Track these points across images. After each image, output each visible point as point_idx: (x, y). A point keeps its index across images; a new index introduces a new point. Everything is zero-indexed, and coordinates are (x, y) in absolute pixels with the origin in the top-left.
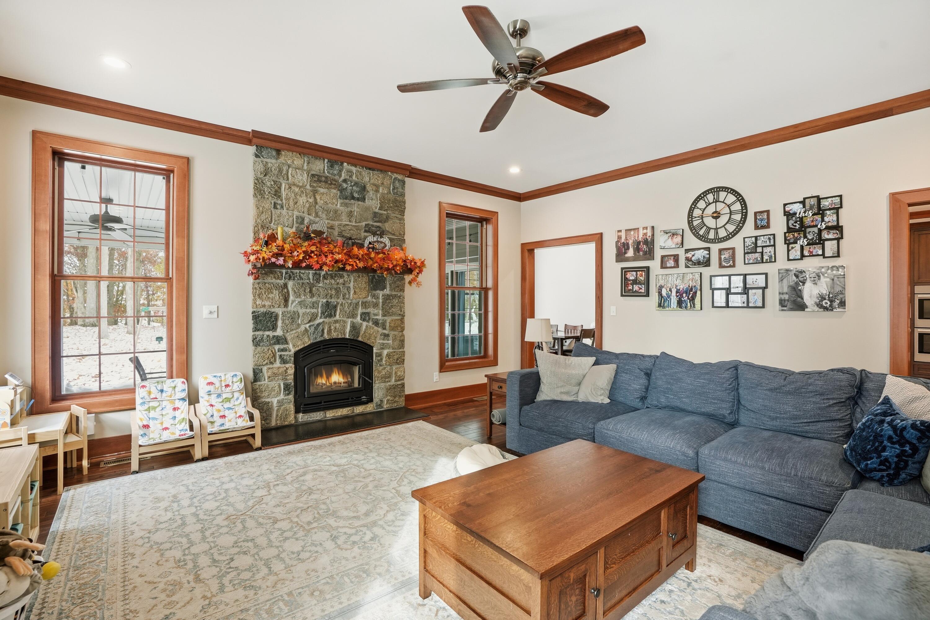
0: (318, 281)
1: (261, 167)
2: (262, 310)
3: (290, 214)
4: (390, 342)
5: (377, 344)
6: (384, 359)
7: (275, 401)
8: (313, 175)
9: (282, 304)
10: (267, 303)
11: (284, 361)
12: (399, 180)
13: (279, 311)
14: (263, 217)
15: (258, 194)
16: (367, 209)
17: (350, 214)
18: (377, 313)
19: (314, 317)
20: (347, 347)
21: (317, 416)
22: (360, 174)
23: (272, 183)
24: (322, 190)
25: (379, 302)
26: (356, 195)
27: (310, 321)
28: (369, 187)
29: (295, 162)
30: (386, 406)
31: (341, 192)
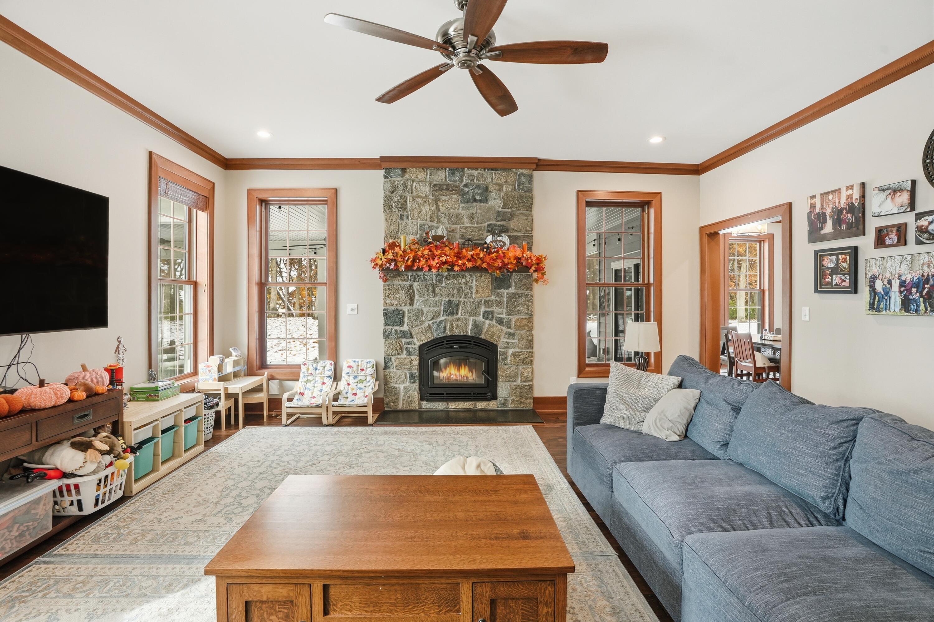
0: (441, 281)
1: (389, 187)
2: (392, 308)
3: (415, 223)
4: (516, 341)
5: (501, 342)
6: (509, 358)
7: (402, 387)
8: (435, 185)
9: (408, 303)
10: (395, 302)
11: (409, 353)
12: (525, 175)
13: (405, 309)
14: (391, 228)
15: (387, 210)
16: (489, 209)
17: (472, 216)
18: (501, 312)
19: (436, 315)
20: (470, 344)
21: (440, 405)
22: (482, 176)
23: (399, 198)
24: (444, 198)
25: (503, 301)
26: (478, 197)
27: (433, 319)
28: (491, 188)
29: (419, 176)
30: (510, 406)
31: (463, 197)
